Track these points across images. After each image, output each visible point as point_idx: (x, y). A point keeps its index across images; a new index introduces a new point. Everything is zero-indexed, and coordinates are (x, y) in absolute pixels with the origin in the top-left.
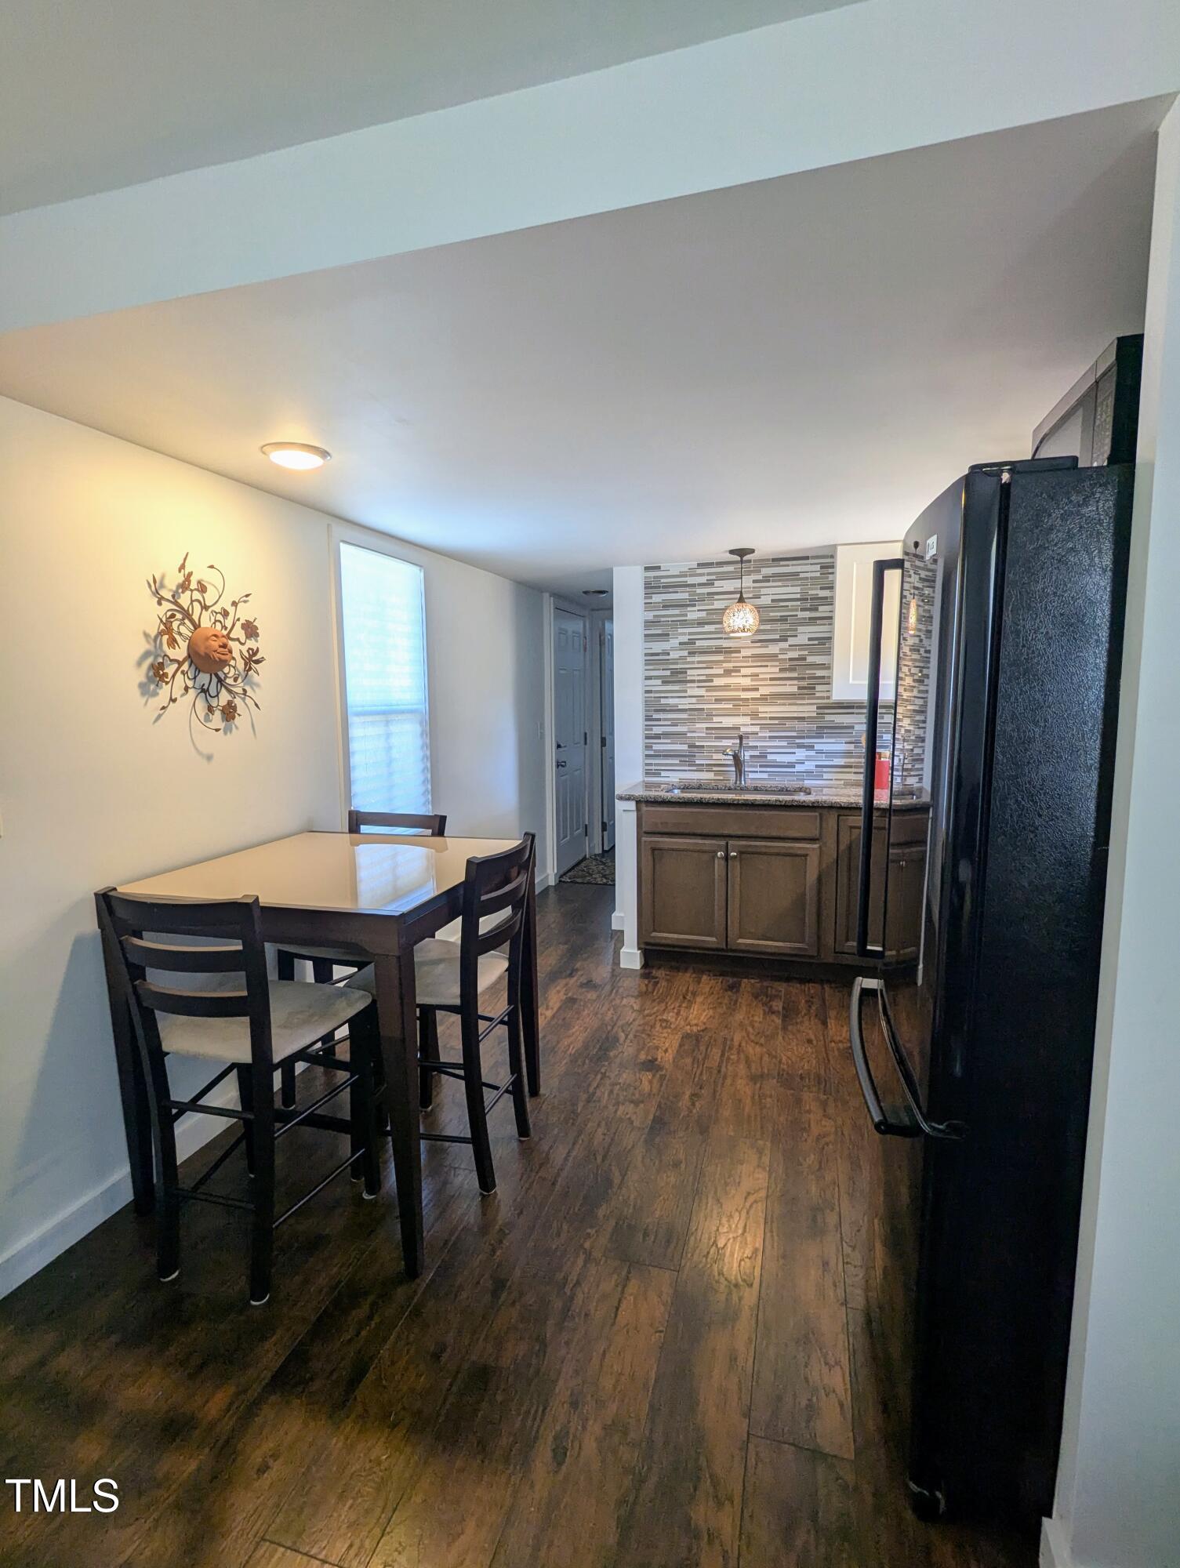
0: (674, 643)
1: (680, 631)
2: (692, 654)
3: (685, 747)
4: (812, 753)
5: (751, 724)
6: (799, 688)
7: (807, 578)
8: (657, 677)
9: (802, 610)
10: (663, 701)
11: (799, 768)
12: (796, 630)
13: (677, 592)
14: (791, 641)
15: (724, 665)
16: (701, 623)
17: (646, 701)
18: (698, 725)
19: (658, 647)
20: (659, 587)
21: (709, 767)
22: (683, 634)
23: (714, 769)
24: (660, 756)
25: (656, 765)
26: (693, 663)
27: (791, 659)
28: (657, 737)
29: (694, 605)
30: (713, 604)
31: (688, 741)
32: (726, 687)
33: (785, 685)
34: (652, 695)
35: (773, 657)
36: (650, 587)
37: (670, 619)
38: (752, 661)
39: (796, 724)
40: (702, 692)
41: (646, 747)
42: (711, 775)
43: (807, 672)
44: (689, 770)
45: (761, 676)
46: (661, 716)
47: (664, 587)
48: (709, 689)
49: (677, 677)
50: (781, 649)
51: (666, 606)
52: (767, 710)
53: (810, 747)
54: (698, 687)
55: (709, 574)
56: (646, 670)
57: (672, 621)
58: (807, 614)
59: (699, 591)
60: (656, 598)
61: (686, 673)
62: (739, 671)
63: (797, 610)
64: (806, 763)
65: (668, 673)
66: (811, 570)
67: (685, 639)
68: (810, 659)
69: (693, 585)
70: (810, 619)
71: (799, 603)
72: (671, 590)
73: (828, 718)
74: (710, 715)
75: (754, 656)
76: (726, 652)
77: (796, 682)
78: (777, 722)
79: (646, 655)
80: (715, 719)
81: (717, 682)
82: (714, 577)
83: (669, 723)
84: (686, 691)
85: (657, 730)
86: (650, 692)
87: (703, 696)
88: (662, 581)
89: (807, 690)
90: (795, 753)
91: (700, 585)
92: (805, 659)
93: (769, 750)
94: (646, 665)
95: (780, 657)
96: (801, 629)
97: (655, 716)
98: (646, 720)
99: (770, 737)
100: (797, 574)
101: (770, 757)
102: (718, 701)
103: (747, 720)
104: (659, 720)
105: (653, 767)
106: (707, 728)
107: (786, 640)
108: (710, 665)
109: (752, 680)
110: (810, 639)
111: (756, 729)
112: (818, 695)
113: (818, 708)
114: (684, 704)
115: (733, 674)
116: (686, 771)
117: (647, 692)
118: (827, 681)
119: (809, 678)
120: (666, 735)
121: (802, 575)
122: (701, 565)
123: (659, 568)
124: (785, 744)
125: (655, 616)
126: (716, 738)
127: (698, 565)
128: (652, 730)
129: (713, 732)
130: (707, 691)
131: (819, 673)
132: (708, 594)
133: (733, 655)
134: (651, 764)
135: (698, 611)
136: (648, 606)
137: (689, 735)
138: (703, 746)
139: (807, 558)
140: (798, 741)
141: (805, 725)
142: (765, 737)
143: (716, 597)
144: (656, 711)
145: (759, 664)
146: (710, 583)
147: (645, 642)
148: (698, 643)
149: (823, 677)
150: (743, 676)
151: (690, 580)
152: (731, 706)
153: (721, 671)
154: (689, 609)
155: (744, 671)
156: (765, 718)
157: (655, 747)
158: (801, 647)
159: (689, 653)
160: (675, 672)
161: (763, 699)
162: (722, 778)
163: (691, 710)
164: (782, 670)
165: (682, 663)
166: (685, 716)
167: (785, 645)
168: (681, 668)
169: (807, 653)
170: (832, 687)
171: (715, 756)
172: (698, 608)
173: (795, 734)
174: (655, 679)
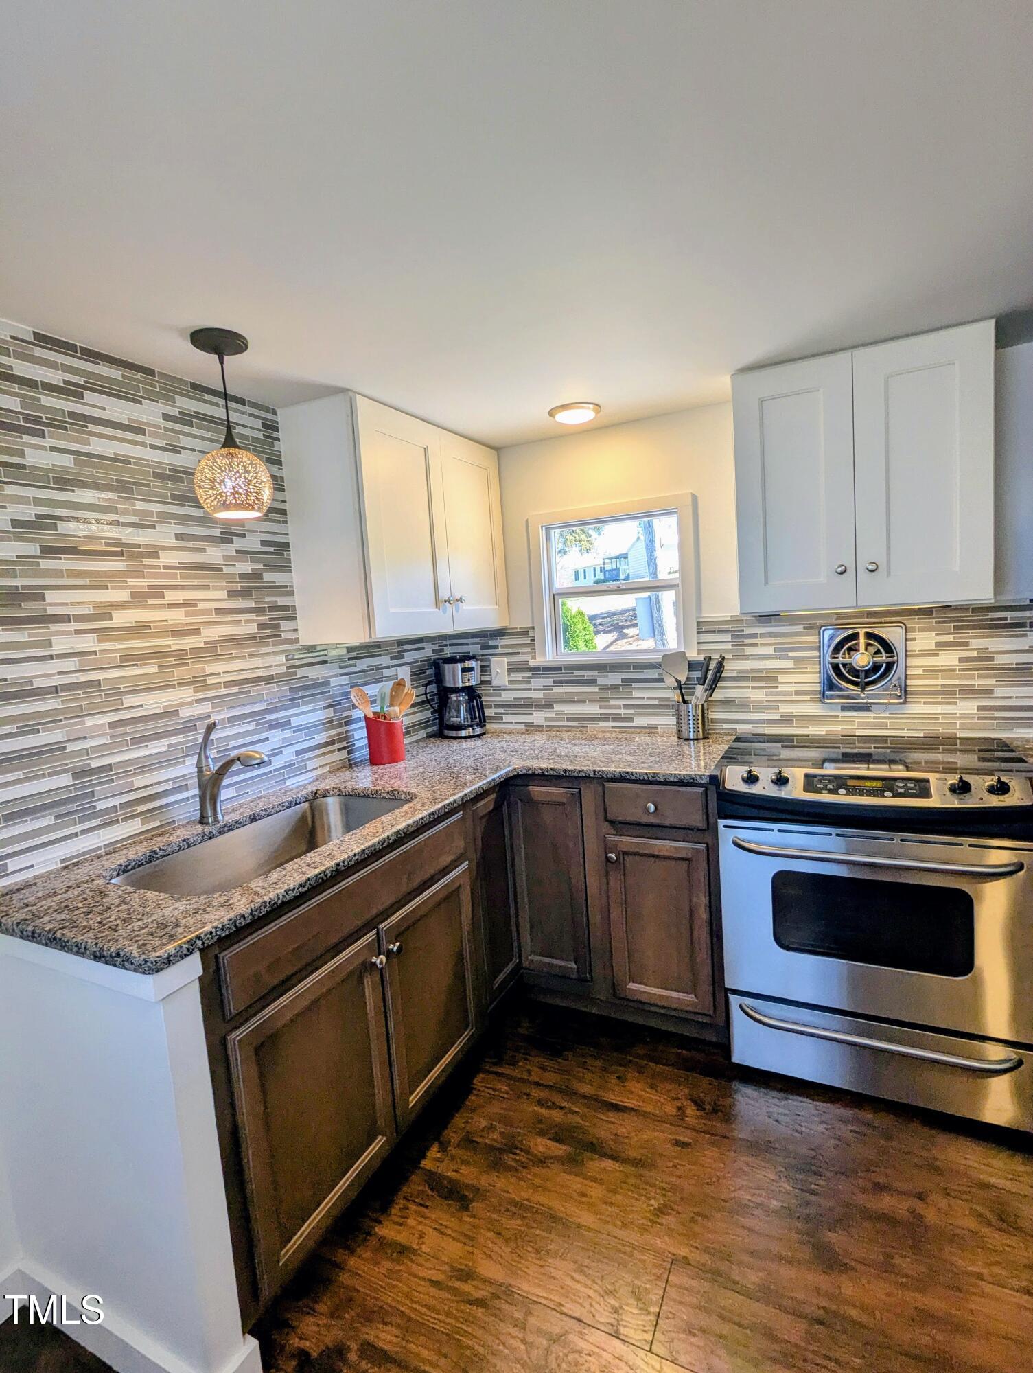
1: (12, 490)
2: (50, 551)
3: (65, 780)
4: (289, 734)
5: (198, 701)
6: (261, 627)
11: (277, 762)
15: (131, 582)
16: (63, 481)
18: (90, 722)
21: (128, 811)
22: (20, 501)
23: (141, 809)
27: (241, 576)
29: (41, 434)
30: (87, 443)
31: (72, 763)
32: (141, 630)
33: (239, 622)
35: (213, 570)
38: (182, 576)
39: (262, 688)
40: (88, 643)
42: (135, 826)
43: (267, 599)
44: (83, 832)
45: (201, 606)
48: (105, 635)
50: (226, 557)
52: (221, 670)
53: (285, 724)
54: (78, 632)
55: (67, 369)
59: (47, 400)
62: (161, 596)
64: (285, 751)
67: (28, 512)
68: (267, 578)
69: (31, 384)
73: (299, 672)
74: (115, 694)
76: (132, 555)
77: (253, 617)
78: (236, 689)
80: (128, 701)
81: (122, 618)
82: (80, 381)
84: (49, 643)
87: (95, 653)
89: (270, 630)
90: (267, 739)
91: (50, 388)
92: (260, 577)
95: (226, 570)
102: (129, 659)
103: (187, 694)
106: (112, 725)
108: (99, 582)
109: (186, 614)
110: (264, 543)
111: (206, 708)
112: (285, 636)
113: (287, 658)
114: (43, 674)
115: (150, 602)
116: (76, 835)
118: (288, 613)
119: (271, 609)
122: (43, 340)
124: (251, 727)
126: (133, 741)
127: (37, 336)
129: (127, 729)
130: (100, 639)
131: (282, 601)
132: (72, 415)
133: (146, 562)
135: (53, 449)
137: (71, 747)
138: (109, 767)
140: (269, 717)
141: (274, 689)
143: (92, 428)
145: (194, 582)
146: (71, 391)
148: (63, 528)
149: (286, 608)
150: (170, 606)
151: (22, 369)
152: (153, 670)
153: (124, 596)
154: (26, 439)
155: (170, 596)
156: (216, 686)
159: (43, 550)
161: (210, 651)
162: (158, 824)
163: (67, 687)
164: (232, 595)
165: (25, 574)
166: (52, 704)
167: (230, 550)
168: (24, 587)
169: (260, 566)
170: (300, 623)
171: (139, 781)
172: (48, 442)
173: (262, 706)
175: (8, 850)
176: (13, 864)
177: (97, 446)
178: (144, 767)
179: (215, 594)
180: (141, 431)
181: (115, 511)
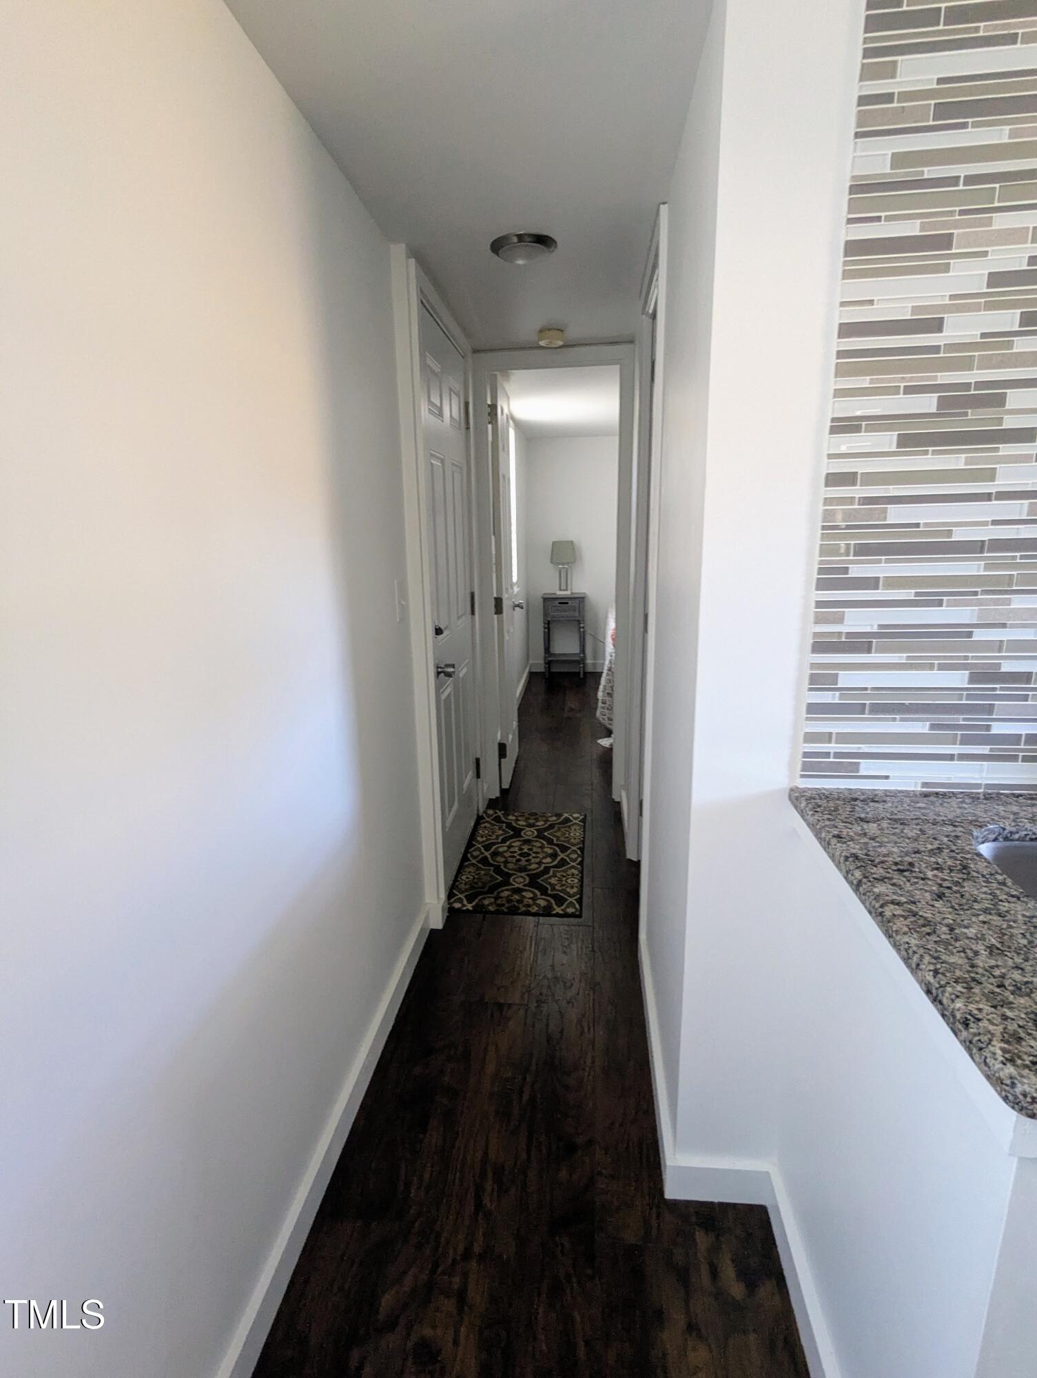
3: (959, 679)
8: (880, 422)
10: (896, 515)
17: (829, 514)
18: (1020, 603)
24: (861, 709)
25: (844, 738)
28: (859, 643)
31: (974, 657)
34: (858, 491)
41: (814, 679)
44: (963, 757)
46: (883, 568)
49: (966, 418)
56: (839, 393)
60: (918, 71)
61: (1001, 400)
65: (928, 403)
79: (847, 330)
83: (908, 594)
84: (992, 475)
85: (859, 621)
86: (848, 479)
97: (856, 571)
98: (822, 585)
104: (872, 583)
105: (833, 747)
116: (951, 757)
117: (835, 479)
120: (893, 635)
128: (840, 619)
134: (828, 737)
137: (979, 635)
138: (1027, 677)
144: (862, 550)
147: (847, 275)
157: (847, 679)
160: (957, 400)
163: (998, 545)
165: (986, 364)
166: (972, 567)
168: (980, 385)
174: (871, 429)
175: (865, 748)
176: (866, 767)
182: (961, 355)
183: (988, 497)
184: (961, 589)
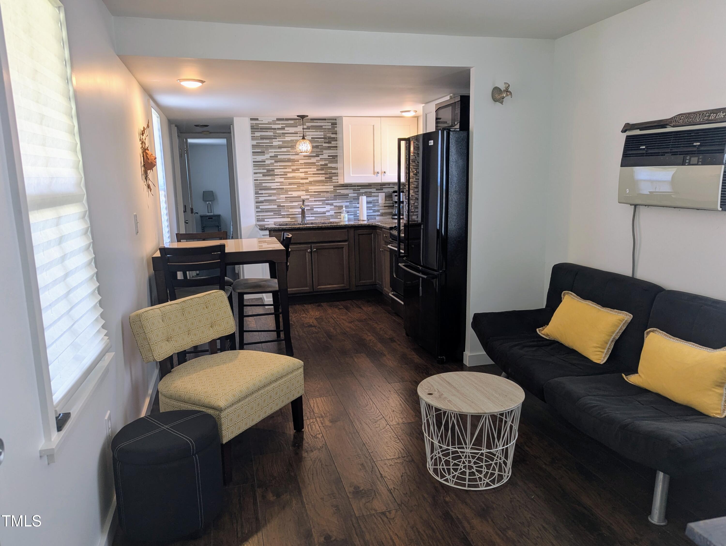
0: (267, 156)
1: (270, 150)
2: (276, 162)
3: (275, 207)
4: (333, 207)
5: (306, 195)
6: (326, 178)
7: (326, 129)
8: (260, 173)
9: (325, 143)
10: (264, 185)
11: (327, 214)
12: (323, 152)
13: (267, 132)
14: (321, 157)
15: (292, 167)
16: (280, 147)
17: (255, 185)
18: (281, 196)
19: (260, 158)
20: (258, 129)
21: (288, 216)
22: (272, 152)
23: (290, 216)
24: (264, 211)
25: (262, 216)
26: (277, 166)
27: (321, 165)
28: (262, 202)
29: (276, 139)
30: (285, 138)
31: (277, 204)
32: (293, 178)
33: (320, 177)
34: (258, 182)
35: (313, 164)
36: (254, 129)
37: (265, 145)
38: (305, 166)
39: (325, 194)
40: (282, 180)
41: (256, 207)
42: (289, 220)
43: (328, 171)
44: (278, 218)
45: (309, 173)
46: (263, 192)
47: (261, 129)
48: (285, 178)
49: (270, 173)
50: (317, 160)
51: (262, 138)
52: (312, 188)
53: (331, 204)
54: (280, 178)
55: (282, 124)
56: (254, 169)
57: (266, 146)
58: (327, 145)
59: (278, 132)
60: (258, 134)
61: (274, 171)
62: (299, 170)
63: (322, 143)
64: (330, 211)
65: (265, 171)
66: (328, 125)
67: (273, 154)
68: (329, 165)
69: (275, 129)
70: (328, 147)
71: (323, 140)
72: (264, 130)
73: (338, 191)
74: (287, 191)
75: (305, 163)
76: (292, 161)
77: (324, 175)
78: (317, 193)
79: (254, 162)
80: (289, 193)
81: (289, 175)
82: (284, 126)
83: (267, 195)
84: (275, 180)
85: (261, 199)
86: (257, 180)
87: (283, 182)
88: (260, 126)
89: (329, 179)
90: (325, 207)
91: (278, 129)
92: (327, 165)
93: (314, 207)
94: (254, 167)
95: (317, 164)
96: (324, 151)
97: (260, 192)
98: (256, 194)
99: (314, 200)
100: (321, 126)
101: (315, 210)
102: (290, 184)
103: (304, 193)
104: (262, 194)
105: (261, 217)
106: (286, 197)
107: (319, 156)
108: (285, 167)
109: (305, 174)
110: (329, 156)
111: (308, 197)
112: (334, 181)
113: (334, 187)
114: (274, 186)
115: (296, 171)
116: (277, 218)
117: (255, 180)
118: (336, 175)
119: (330, 174)
120: (266, 201)
121: (324, 127)
122: (278, 119)
123: (258, 119)
124: (321, 203)
125: (257, 143)
126: (290, 202)
127: (277, 119)
128: (259, 199)
129: (289, 199)
130: (285, 179)
131: (333, 171)
132: (282, 133)
133: (296, 163)
134: (260, 216)
135: (278, 141)
136: (253, 138)
137: (277, 200)
138: (284, 206)
139: (325, 119)
140: (326, 202)
141: (329, 195)
142: (312, 201)
143: (286, 135)
144: (260, 189)
145: (308, 167)
146: (283, 128)
147: (253, 155)
148: (279, 157)
149: (335, 173)
150: (301, 172)
151: (274, 126)
152: (296, 187)
153: (291, 170)
154: (274, 140)
155: (301, 170)
156: (312, 192)
157: (261, 207)
158: (325, 159)
159: (275, 161)
160: (268, 171)
161: (310, 183)
162: (294, 220)
163: (277, 189)
164: (317, 170)
165: (271, 166)
166: (275, 192)
167: (318, 158)
168: (271, 169)
169: (327, 162)
170: (339, 178)
171: (290, 210)
172: (278, 140)
173: (325, 199)
174: (259, 174)
175: (265, 217)
176: (266, 220)
177: (287, 139)
178: (292, 207)
179: (313, 170)
180: (297, 133)
181: (290, 152)
182: (268, 165)
183: (275, 182)
184: (274, 194)
